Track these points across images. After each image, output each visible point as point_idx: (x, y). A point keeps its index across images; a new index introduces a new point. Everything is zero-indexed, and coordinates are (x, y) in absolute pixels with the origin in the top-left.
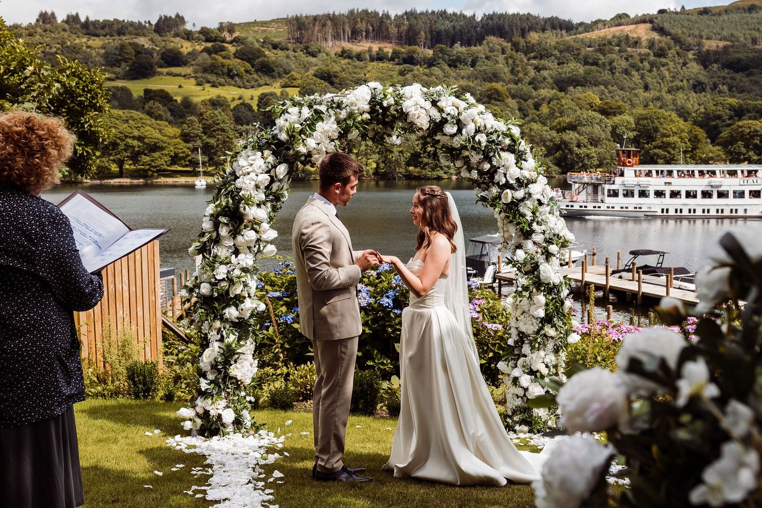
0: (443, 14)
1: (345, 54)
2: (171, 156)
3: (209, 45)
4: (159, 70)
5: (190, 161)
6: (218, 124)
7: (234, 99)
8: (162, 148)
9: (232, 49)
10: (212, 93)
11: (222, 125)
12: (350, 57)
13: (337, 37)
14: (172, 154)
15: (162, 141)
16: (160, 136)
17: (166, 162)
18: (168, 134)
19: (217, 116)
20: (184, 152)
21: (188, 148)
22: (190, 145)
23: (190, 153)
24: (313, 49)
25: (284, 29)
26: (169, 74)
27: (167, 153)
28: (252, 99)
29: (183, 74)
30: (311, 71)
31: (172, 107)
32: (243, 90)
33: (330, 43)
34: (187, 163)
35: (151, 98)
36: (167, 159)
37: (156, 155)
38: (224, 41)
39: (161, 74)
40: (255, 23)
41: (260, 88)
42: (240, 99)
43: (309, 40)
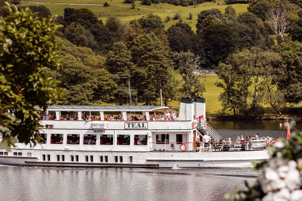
2: (94, 89)
5: (116, 95)
6: (150, 50)
7: (168, 19)
8: (84, 80)
10: (141, 11)
11: (155, 52)
14: (96, 86)
15: (84, 70)
16: (82, 65)
17: (88, 96)
18: (92, 63)
19: (149, 40)
20: (109, 85)
21: (114, 80)
22: (116, 76)
23: (116, 85)
27: (89, 85)
28: (190, 18)
31: (96, 30)
32: (180, 7)
34: (113, 98)
35: (72, 20)
36: (90, 92)
37: (77, 87)
41: (200, 5)
42: (176, 18)
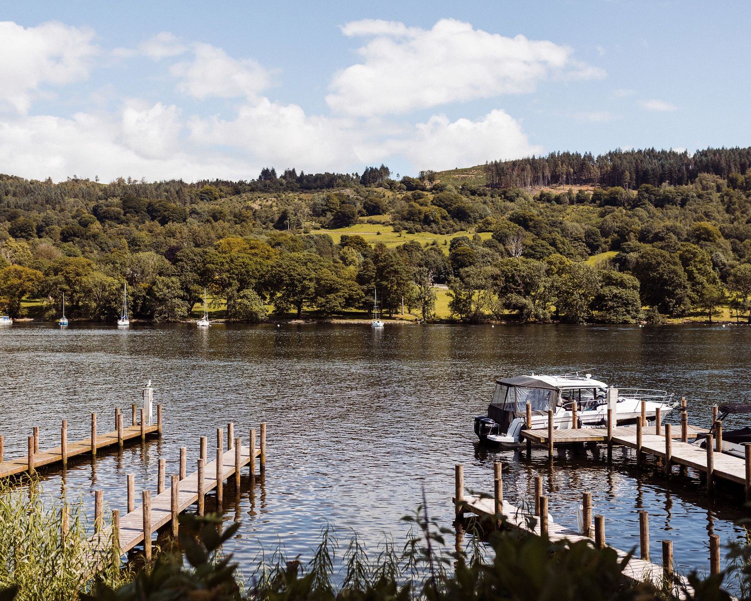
0: (651, 153)
1: (543, 198)
2: (345, 298)
3: (409, 193)
4: (361, 218)
5: (363, 303)
6: (392, 266)
7: (427, 245)
8: (337, 290)
9: (430, 196)
10: (406, 238)
11: (396, 267)
12: (549, 201)
13: (535, 181)
14: (347, 295)
15: (337, 283)
16: (335, 277)
17: (340, 303)
18: (344, 276)
19: (391, 258)
20: (358, 294)
21: (363, 290)
22: (365, 287)
23: (364, 295)
24: (511, 193)
25: (482, 176)
26: (370, 222)
27: (341, 294)
28: (445, 244)
29: (382, 222)
30: (507, 216)
31: (366, 253)
32: (439, 235)
33: (529, 188)
34: (361, 305)
35: (346, 245)
36: (342, 300)
37: (331, 296)
38: (424, 189)
39: (362, 222)
40: (456, 171)
41: (455, 234)
42: (433, 244)
43: (507, 185)
